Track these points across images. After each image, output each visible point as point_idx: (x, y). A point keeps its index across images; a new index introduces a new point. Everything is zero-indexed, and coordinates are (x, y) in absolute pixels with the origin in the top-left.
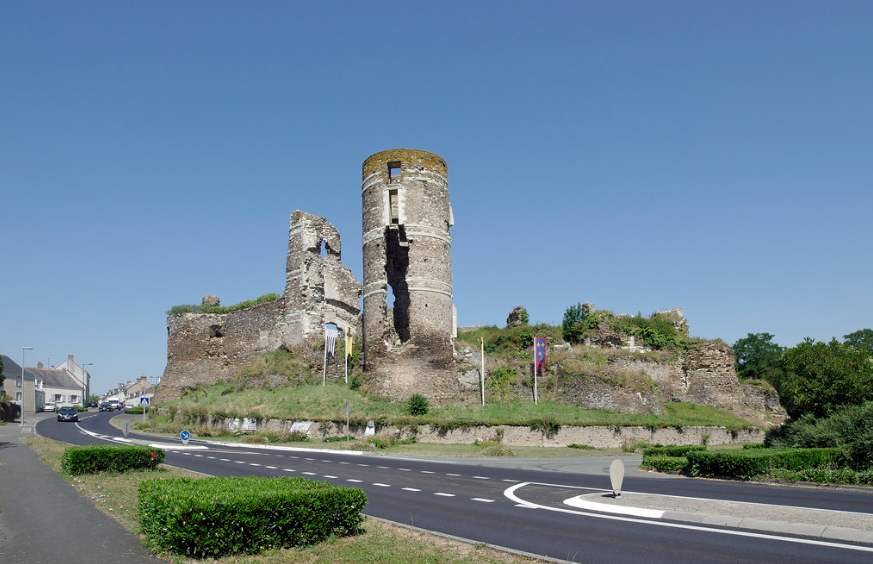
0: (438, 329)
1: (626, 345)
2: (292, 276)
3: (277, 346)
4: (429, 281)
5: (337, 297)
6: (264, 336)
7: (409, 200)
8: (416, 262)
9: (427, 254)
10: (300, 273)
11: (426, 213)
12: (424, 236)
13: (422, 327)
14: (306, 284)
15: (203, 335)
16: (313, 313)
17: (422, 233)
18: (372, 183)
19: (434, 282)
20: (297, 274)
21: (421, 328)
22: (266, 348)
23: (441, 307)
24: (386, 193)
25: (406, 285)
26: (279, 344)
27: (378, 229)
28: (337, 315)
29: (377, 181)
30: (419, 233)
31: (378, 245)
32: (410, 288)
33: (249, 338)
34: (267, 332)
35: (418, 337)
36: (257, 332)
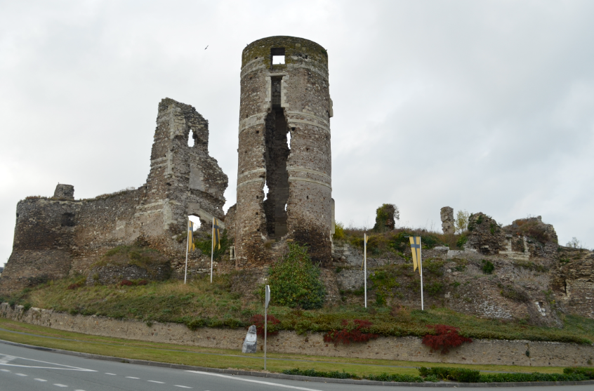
0: (318, 223)
1: (504, 249)
2: (157, 163)
3: (134, 238)
4: (311, 171)
5: (202, 187)
6: (120, 226)
7: (292, 86)
8: (298, 151)
9: (308, 143)
10: (165, 161)
11: (310, 101)
12: (307, 125)
13: (303, 220)
14: (171, 172)
15: (54, 223)
16: (175, 202)
17: (305, 121)
18: (254, 69)
19: (316, 173)
20: (162, 162)
21: (301, 221)
22: (122, 238)
23: (322, 199)
24: (269, 79)
25: (287, 175)
26: (137, 235)
27: (259, 115)
28: (201, 207)
29: (258, 67)
30: (302, 121)
31: (258, 132)
32: (291, 178)
33: (105, 228)
34: (124, 222)
35: (298, 231)
36: (114, 221)
